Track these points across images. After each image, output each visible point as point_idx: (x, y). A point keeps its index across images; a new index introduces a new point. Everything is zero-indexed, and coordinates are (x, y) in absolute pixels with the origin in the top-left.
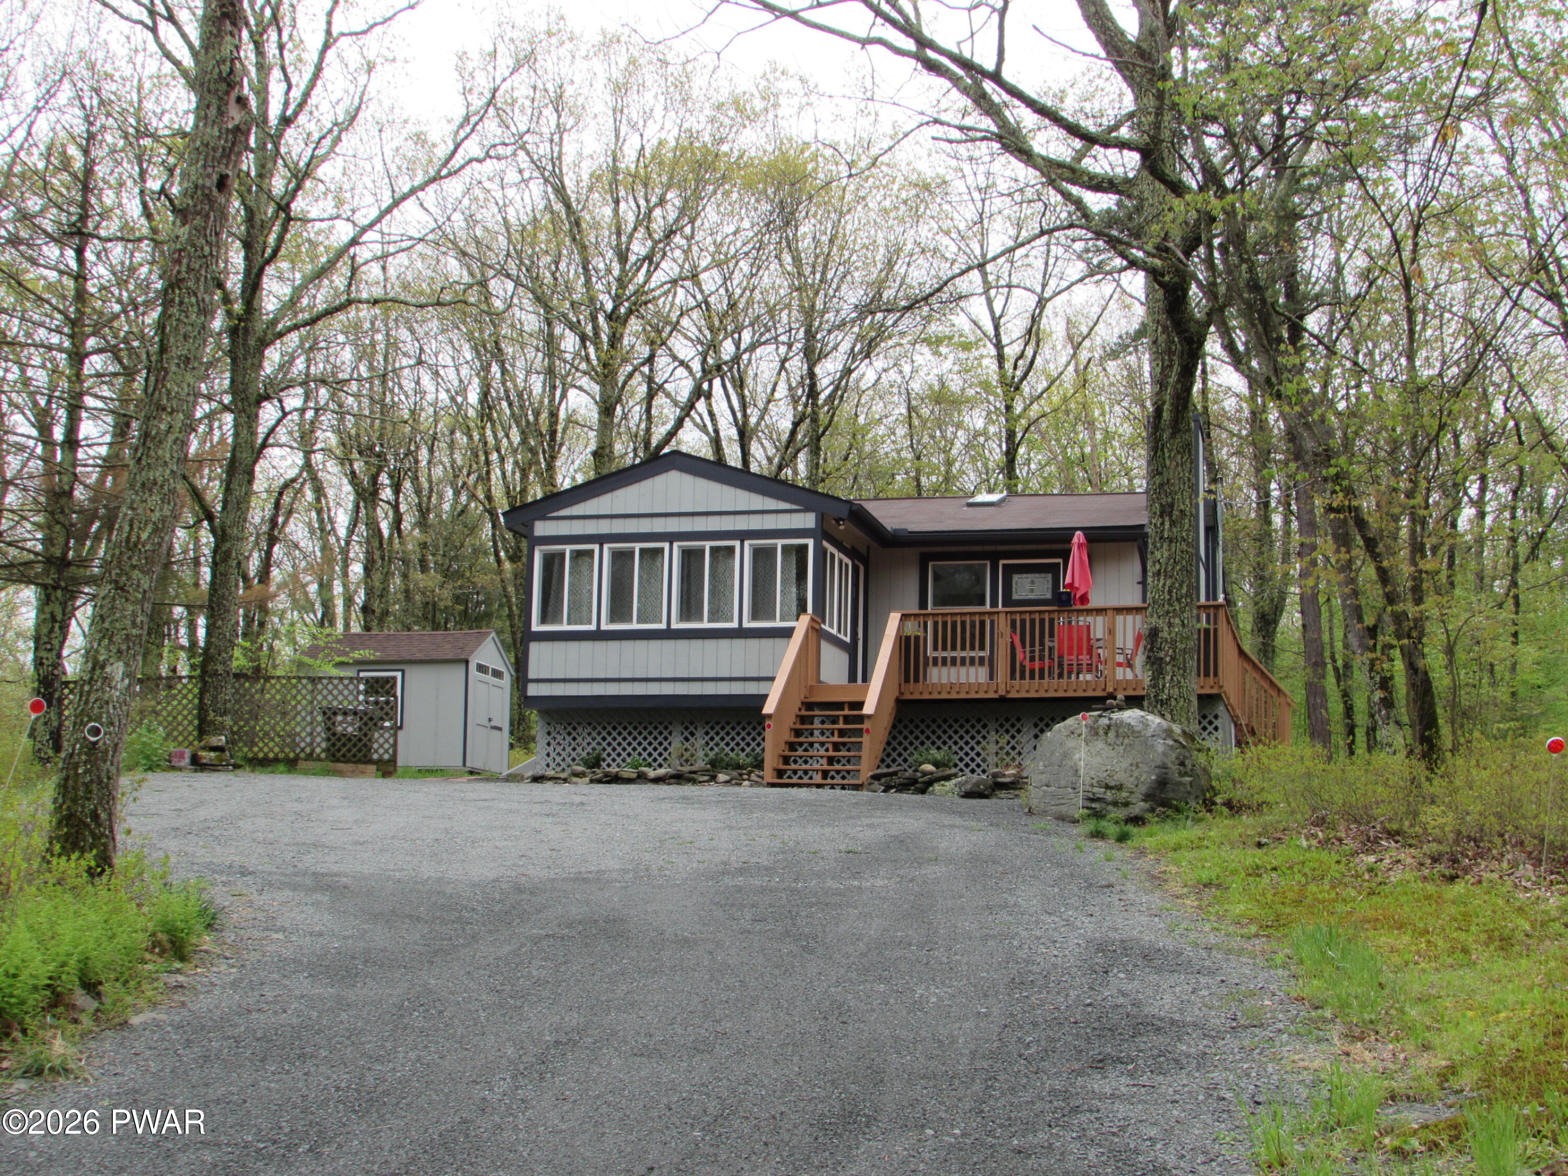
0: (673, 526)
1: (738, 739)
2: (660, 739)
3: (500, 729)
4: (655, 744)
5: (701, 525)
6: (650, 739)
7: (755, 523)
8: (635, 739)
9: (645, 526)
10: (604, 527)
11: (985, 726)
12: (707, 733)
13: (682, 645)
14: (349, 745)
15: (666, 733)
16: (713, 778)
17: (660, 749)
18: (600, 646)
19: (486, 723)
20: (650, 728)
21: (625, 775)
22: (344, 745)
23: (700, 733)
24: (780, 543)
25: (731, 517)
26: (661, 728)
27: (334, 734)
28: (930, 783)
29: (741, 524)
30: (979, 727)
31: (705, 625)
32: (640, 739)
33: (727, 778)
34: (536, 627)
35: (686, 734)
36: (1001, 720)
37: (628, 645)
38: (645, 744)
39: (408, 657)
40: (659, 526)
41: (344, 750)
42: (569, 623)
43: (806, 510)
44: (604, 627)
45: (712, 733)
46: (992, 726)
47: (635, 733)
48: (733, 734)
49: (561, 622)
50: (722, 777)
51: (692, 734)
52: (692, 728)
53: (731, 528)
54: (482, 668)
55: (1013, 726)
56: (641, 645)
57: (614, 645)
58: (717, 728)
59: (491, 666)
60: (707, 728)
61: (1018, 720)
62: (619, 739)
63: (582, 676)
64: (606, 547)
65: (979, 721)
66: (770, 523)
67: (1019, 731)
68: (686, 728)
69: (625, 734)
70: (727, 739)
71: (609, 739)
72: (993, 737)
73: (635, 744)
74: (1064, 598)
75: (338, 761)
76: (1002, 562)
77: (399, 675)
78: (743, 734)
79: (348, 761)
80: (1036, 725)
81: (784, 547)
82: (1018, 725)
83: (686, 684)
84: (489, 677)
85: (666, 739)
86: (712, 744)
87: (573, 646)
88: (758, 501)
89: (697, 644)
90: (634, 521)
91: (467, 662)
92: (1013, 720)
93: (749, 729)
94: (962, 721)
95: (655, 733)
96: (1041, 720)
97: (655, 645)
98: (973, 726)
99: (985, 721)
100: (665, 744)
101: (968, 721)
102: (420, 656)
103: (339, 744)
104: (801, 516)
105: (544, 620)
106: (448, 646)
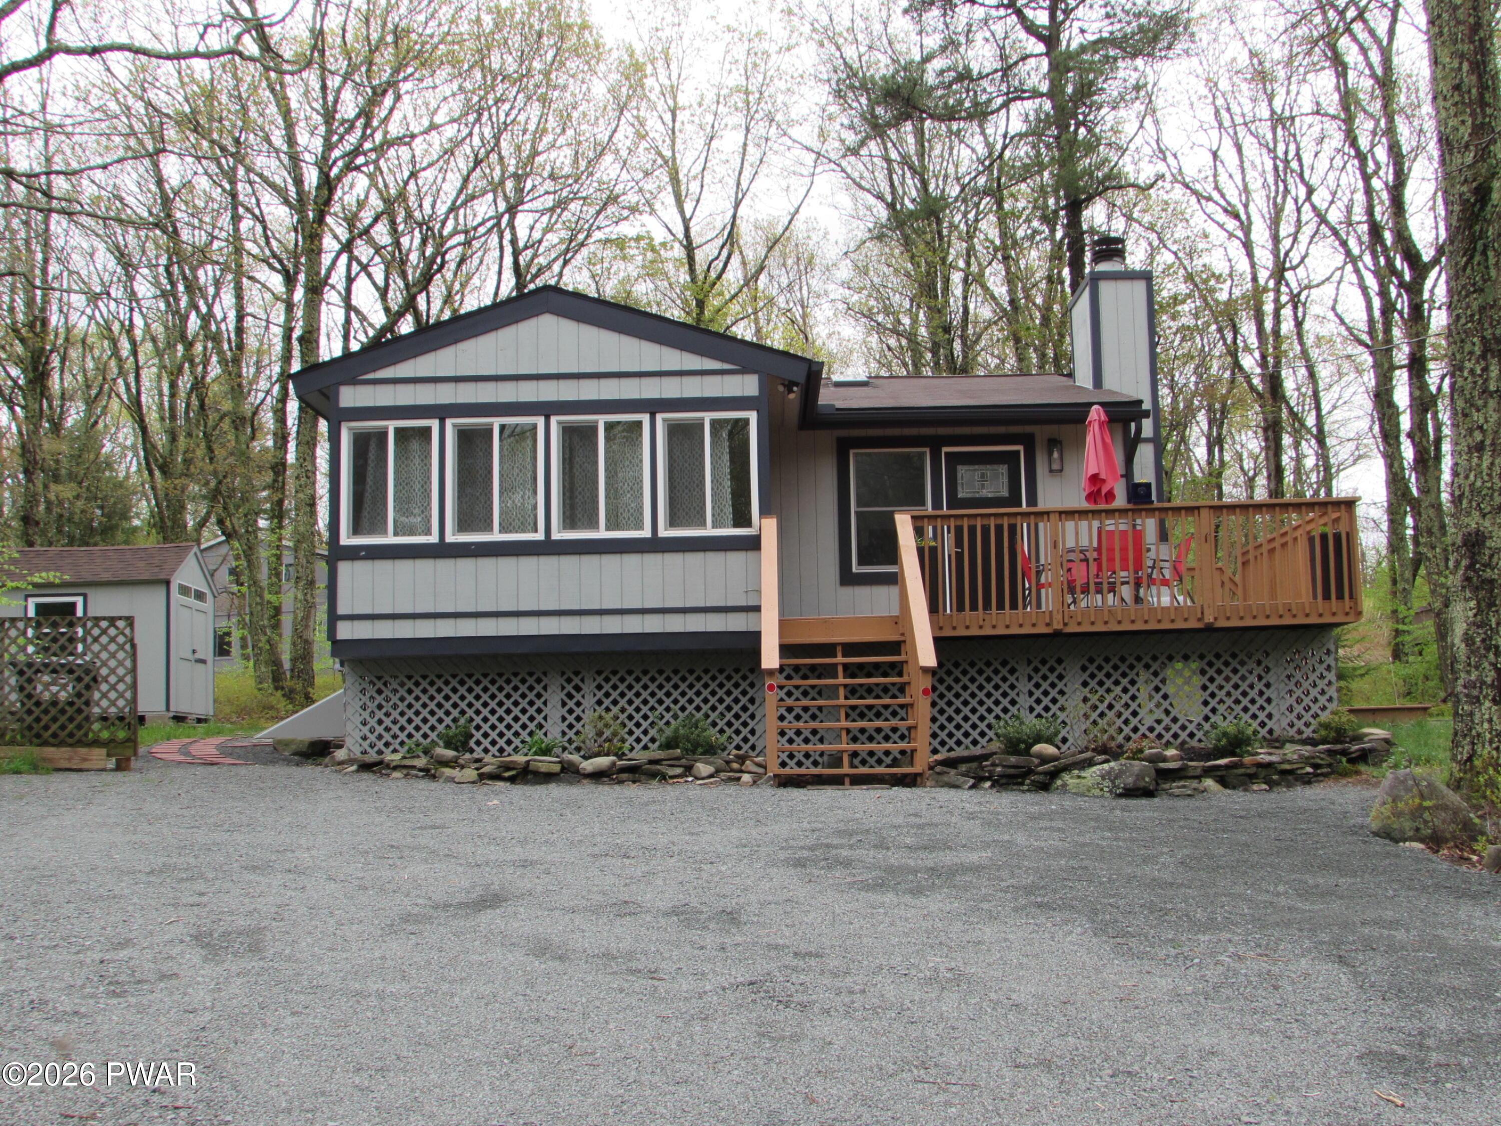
0: (549, 392)
1: (645, 694)
2: (531, 696)
3: (203, 662)
4: (524, 703)
5: (589, 391)
6: (516, 696)
7: (671, 389)
8: (478, 697)
9: (507, 393)
10: (445, 395)
11: (1012, 671)
12: (599, 687)
13: (569, 563)
14: (63, 719)
15: (538, 688)
16: (688, 769)
17: (532, 711)
18: (445, 565)
19: (189, 655)
20: (515, 681)
21: (544, 768)
22: (55, 719)
23: (588, 687)
24: (708, 417)
25: (635, 381)
26: (531, 681)
27: (38, 704)
28: (1054, 774)
29: (651, 390)
30: (1004, 672)
31: (602, 533)
32: (501, 696)
33: (710, 769)
34: (346, 539)
35: (569, 688)
36: (1036, 663)
37: (487, 564)
38: (508, 704)
39: (90, 578)
40: (528, 393)
41: (54, 727)
42: (396, 534)
43: (744, 370)
44: (450, 538)
45: (607, 687)
46: (1024, 670)
47: (493, 689)
48: (637, 687)
49: (385, 532)
50: (703, 768)
51: (578, 689)
52: (577, 680)
53: (635, 396)
54: (185, 590)
55: (1052, 670)
56: (507, 564)
57: (466, 565)
58: (614, 680)
59: (194, 587)
60: (600, 680)
61: (1060, 661)
62: (470, 698)
63: (419, 610)
64: (449, 423)
65: (1004, 663)
66: (692, 388)
67: (1060, 677)
68: (569, 681)
69: (478, 690)
70: (630, 695)
71: (455, 698)
72: (1024, 686)
73: (493, 704)
74: (1142, 491)
75: (46, 743)
76: (945, 450)
77: (79, 600)
78: (653, 687)
79: (61, 744)
80: (1084, 669)
81: (714, 423)
82: (1060, 669)
83: (576, 619)
84: (191, 601)
85: (539, 696)
86: (607, 702)
87: (405, 567)
88: (674, 359)
89: (591, 561)
90: (491, 386)
91: (168, 583)
92: (1052, 662)
93: (660, 680)
94: (980, 665)
95: (523, 688)
96: (1091, 660)
97: (528, 563)
98: (996, 672)
99: (1012, 663)
100: (539, 703)
101: (988, 664)
102: (106, 576)
103: (45, 719)
104: (737, 379)
105: (356, 530)
106: (142, 564)
